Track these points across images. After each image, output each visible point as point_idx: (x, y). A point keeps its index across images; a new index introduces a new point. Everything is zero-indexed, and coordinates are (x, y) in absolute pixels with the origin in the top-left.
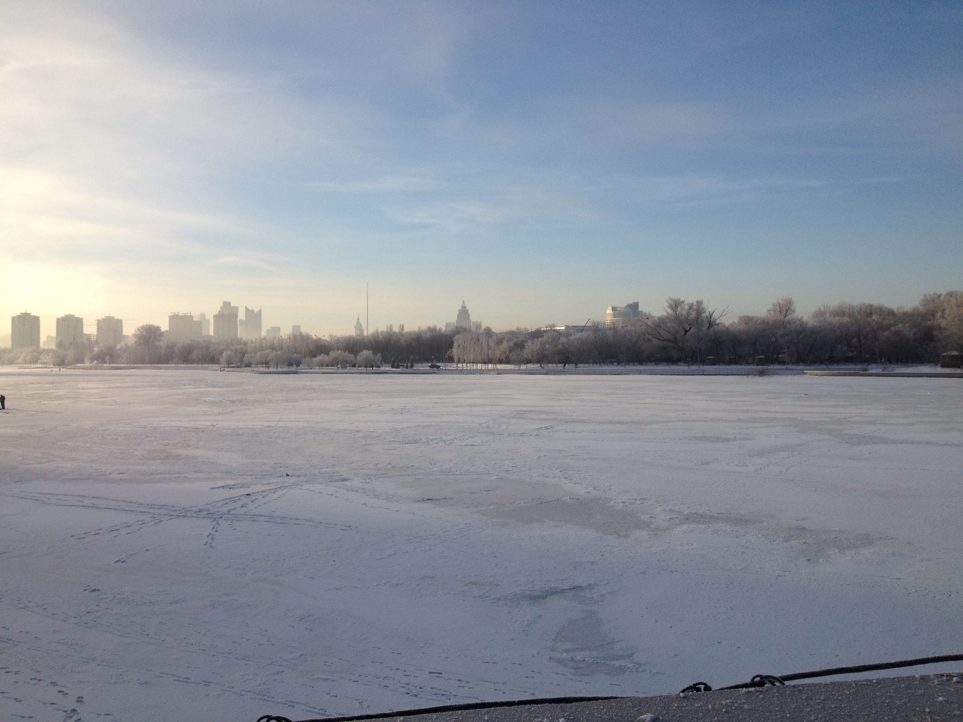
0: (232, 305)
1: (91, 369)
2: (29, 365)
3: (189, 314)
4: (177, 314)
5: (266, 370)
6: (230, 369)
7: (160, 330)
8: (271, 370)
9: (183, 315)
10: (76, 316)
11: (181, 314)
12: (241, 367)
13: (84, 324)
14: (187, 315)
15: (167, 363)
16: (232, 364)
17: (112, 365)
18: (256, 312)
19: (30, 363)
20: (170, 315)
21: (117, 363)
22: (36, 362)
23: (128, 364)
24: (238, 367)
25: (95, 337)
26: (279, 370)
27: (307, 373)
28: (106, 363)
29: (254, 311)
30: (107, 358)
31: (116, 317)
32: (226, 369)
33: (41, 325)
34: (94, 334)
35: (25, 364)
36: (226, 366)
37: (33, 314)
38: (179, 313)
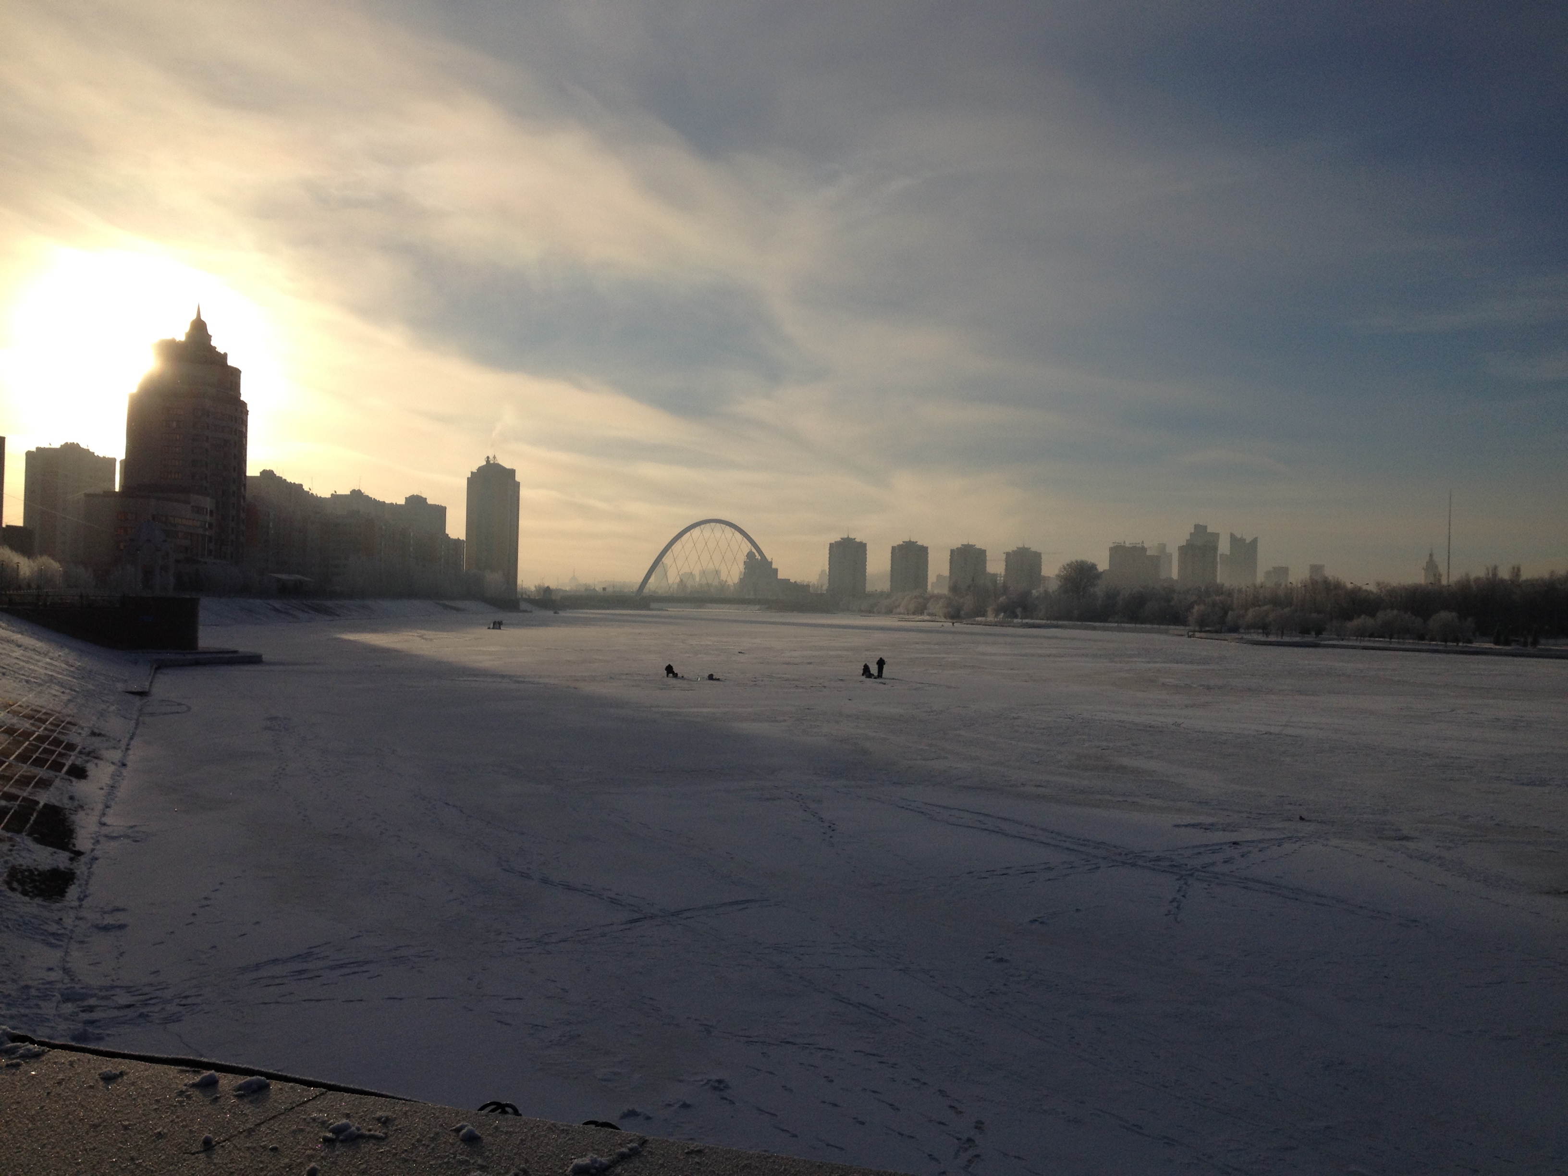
0: (1209, 530)
1: (996, 626)
2: (911, 617)
3: (1140, 545)
4: (1123, 544)
5: (1262, 638)
6: (1203, 635)
7: (1096, 569)
8: (1272, 638)
9: (1131, 546)
10: (978, 546)
11: (1127, 545)
12: (1221, 632)
13: (987, 558)
14: (1138, 546)
15: (1105, 621)
16: (1207, 626)
17: (1025, 621)
18: (1247, 541)
19: (914, 614)
20: (1112, 545)
21: (1032, 618)
22: (922, 613)
23: (1047, 619)
24: (1216, 632)
25: (1002, 578)
26: (1286, 639)
27: (1334, 646)
28: (1016, 617)
29: (1245, 540)
30: (1019, 611)
31: (1033, 549)
32: (1197, 634)
33: (929, 559)
34: (1001, 574)
35: (908, 614)
36: (1197, 628)
37: (919, 543)
38: (1124, 542)
